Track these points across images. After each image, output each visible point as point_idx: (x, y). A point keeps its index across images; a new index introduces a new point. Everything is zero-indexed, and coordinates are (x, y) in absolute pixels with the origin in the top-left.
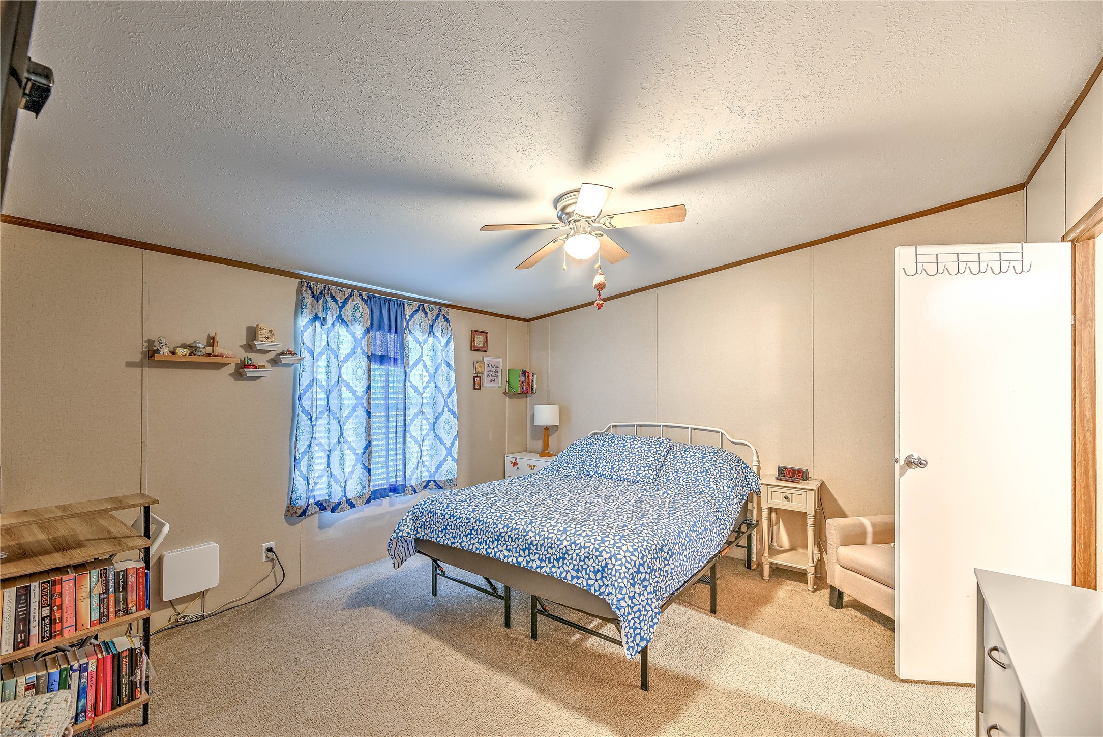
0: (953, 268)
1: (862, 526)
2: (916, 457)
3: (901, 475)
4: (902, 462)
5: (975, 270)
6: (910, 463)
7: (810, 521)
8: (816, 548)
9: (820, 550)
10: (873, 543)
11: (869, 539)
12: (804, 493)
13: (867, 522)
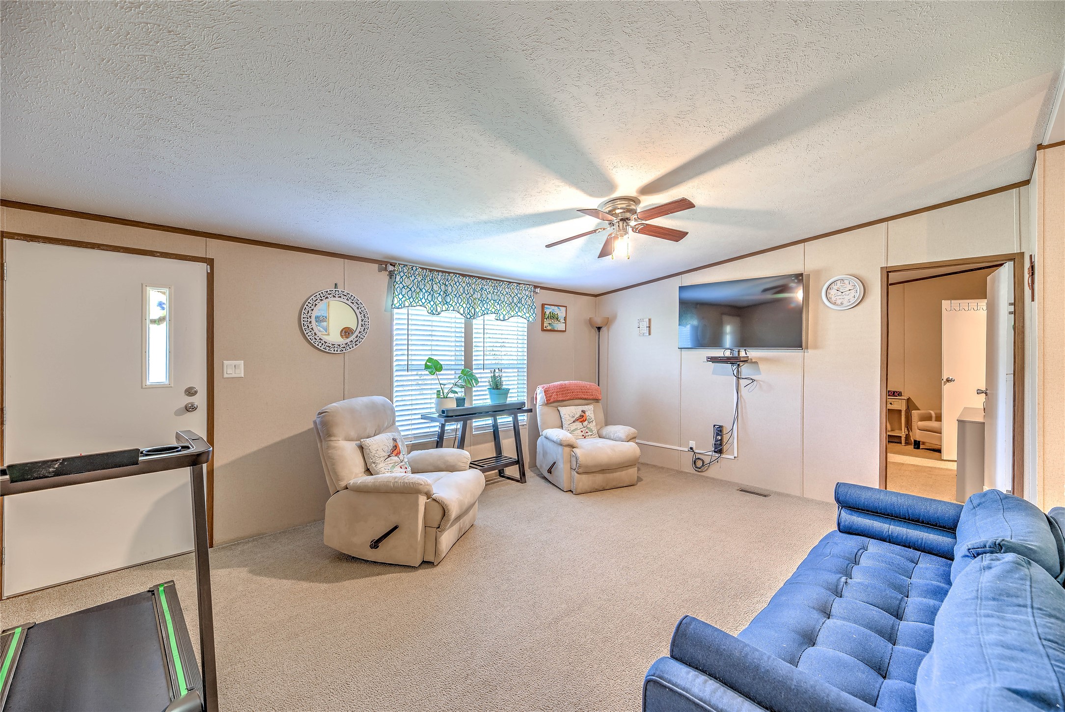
0: (966, 308)
1: (931, 414)
2: (951, 378)
3: (945, 384)
4: (945, 380)
5: (976, 309)
6: (948, 380)
7: (903, 413)
8: (906, 429)
9: (908, 430)
10: (936, 421)
11: (934, 419)
12: (900, 401)
13: (932, 413)
